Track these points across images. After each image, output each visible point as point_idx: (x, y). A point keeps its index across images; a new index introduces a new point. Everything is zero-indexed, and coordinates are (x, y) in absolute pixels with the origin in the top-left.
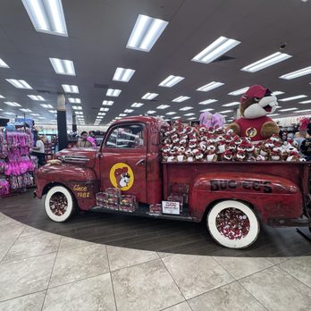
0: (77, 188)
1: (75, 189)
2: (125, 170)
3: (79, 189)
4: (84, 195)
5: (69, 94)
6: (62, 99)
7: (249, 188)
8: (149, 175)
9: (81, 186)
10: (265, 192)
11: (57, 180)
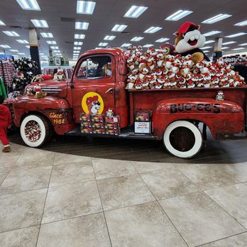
0: (53, 116)
1: (51, 117)
2: (96, 98)
3: (55, 116)
4: (60, 122)
5: (40, 28)
6: (33, 34)
7: (202, 110)
8: (117, 102)
9: (56, 113)
10: (215, 112)
11: (34, 109)
